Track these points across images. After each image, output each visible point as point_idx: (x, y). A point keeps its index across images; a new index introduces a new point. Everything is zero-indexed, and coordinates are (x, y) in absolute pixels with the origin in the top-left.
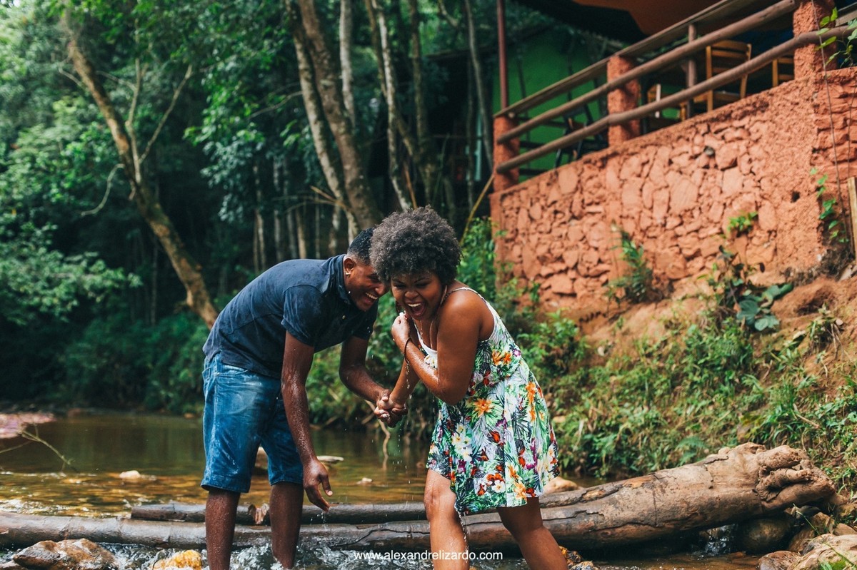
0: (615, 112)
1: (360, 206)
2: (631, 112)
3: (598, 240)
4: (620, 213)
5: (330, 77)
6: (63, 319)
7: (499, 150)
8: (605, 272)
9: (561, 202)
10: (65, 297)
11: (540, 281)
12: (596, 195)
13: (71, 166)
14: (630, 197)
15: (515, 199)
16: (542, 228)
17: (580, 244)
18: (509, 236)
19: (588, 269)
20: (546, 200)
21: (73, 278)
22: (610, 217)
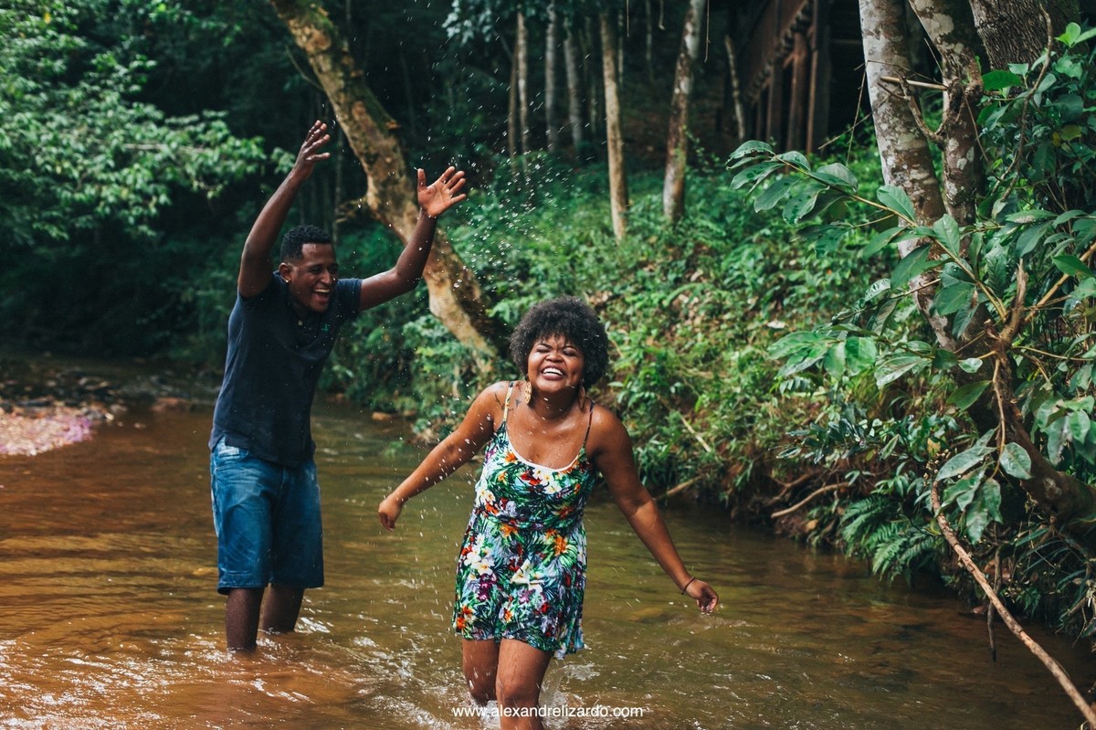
10: (145, 187)
21: (165, 151)
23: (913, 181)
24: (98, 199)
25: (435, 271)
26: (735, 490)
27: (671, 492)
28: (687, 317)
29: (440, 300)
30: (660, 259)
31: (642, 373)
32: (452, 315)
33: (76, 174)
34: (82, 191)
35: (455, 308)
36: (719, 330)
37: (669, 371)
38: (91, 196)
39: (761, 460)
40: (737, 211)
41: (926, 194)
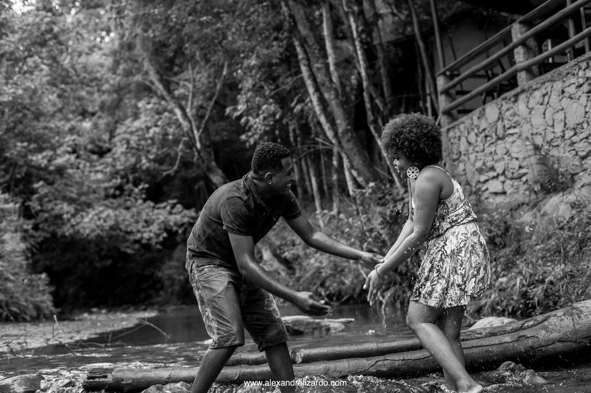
0: (520, 62)
1: (350, 147)
2: (532, 60)
3: (518, 153)
4: (531, 132)
5: (320, 61)
6: (159, 246)
7: (442, 99)
8: (525, 174)
9: (489, 129)
10: (158, 232)
11: (480, 185)
12: (513, 121)
13: (153, 143)
14: (537, 120)
15: (457, 131)
16: (477, 149)
17: (505, 157)
18: (455, 157)
19: (513, 173)
20: (478, 129)
21: (162, 218)
22: (524, 136)
29: (267, 255)
35: (272, 257)
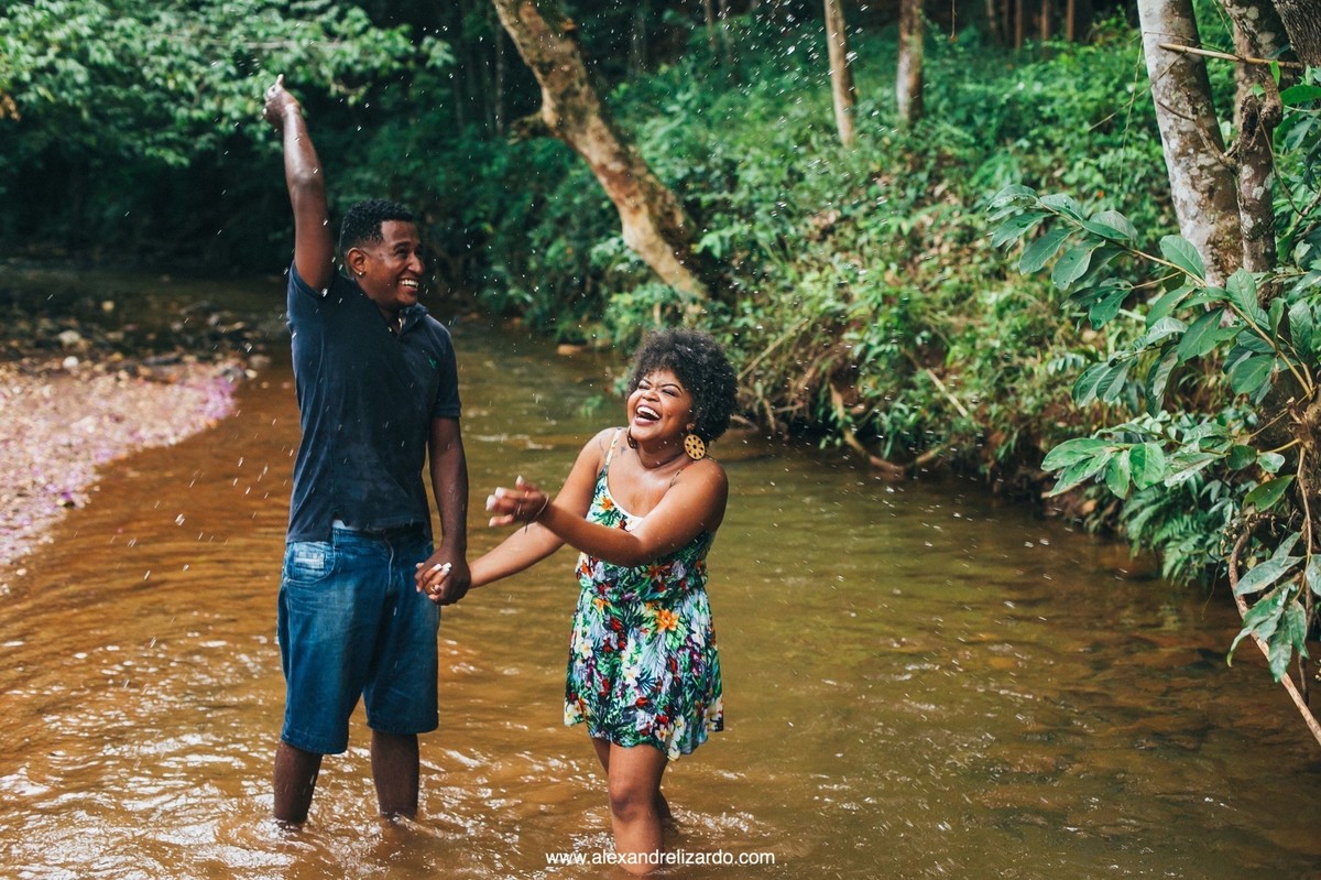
23: (1201, 168)
24: (220, 115)
25: (628, 196)
26: (998, 463)
27: (921, 459)
28: (931, 245)
29: (637, 230)
30: (897, 169)
31: (881, 321)
32: (651, 248)
33: (192, 88)
34: (200, 107)
35: (654, 239)
36: (971, 262)
37: (914, 318)
38: (212, 112)
39: (1027, 428)
40: (988, 111)
41: (1216, 183)
